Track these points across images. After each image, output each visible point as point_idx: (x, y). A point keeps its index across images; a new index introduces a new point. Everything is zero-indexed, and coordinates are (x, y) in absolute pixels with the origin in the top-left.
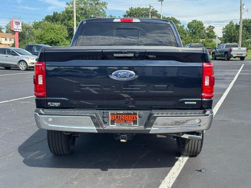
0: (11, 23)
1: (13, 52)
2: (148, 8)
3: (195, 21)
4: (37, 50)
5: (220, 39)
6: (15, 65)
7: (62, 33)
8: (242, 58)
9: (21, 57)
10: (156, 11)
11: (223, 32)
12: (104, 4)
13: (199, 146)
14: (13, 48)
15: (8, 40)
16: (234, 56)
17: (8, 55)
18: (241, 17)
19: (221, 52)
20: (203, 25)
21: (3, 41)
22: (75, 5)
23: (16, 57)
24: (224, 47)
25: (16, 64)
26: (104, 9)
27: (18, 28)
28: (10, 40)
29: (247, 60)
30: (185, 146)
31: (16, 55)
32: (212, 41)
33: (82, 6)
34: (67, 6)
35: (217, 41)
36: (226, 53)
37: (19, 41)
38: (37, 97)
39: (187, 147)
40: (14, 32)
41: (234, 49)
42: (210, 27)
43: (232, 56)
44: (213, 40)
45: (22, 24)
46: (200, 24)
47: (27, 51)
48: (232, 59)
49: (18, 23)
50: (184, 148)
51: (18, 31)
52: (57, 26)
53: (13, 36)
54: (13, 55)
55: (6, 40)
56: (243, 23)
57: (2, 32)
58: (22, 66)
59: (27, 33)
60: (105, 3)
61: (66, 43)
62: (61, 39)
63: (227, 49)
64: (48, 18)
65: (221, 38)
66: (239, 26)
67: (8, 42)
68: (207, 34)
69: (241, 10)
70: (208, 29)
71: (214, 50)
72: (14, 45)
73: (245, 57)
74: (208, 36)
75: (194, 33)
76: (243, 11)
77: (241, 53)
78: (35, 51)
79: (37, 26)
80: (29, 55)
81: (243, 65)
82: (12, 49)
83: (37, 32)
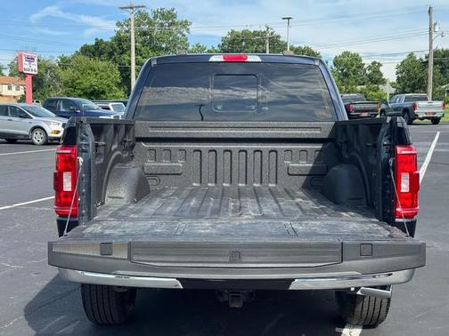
0: (19, 58)
1: (21, 111)
2: (263, 30)
3: (346, 54)
4: (64, 107)
5: (392, 85)
6: (25, 136)
7: (109, 77)
8: (435, 121)
9: (35, 121)
10: (278, 37)
11: (397, 73)
12: (185, 24)
13: (384, 309)
14: (22, 104)
15: (14, 88)
16: (420, 116)
17: (12, 118)
18: (431, 47)
19: (396, 109)
20: (360, 60)
21: (5, 90)
22: (132, 27)
23: (27, 120)
24: (401, 101)
25: (27, 133)
26: (185, 33)
27: (32, 68)
28: (18, 89)
29: (444, 124)
30: (355, 306)
31: (27, 117)
32: (378, 89)
33: (145, 28)
34: (118, 29)
35: (387, 90)
36: (406, 110)
37: (34, 91)
38: (60, 216)
39: (358, 308)
40: (23, 75)
41: (420, 103)
42: (374, 63)
43: (416, 116)
44: (381, 86)
45: (39, 60)
46: (356, 59)
47: (46, 110)
48: (416, 121)
49: (30, 59)
50: (353, 311)
51: (30, 72)
52: (101, 64)
53: (23, 82)
54: (20, 117)
55: (10, 88)
56: (434, 57)
57: (3, 75)
58: (38, 138)
59: (48, 77)
60: (186, 21)
61: (118, 94)
62: (108, 86)
63: (408, 105)
64: (86, 50)
65: (393, 83)
66: (427, 62)
67: (14, 92)
68: (369, 76)
69: (430, 34)
70: (370, 68)
71: (383, 106)
72: (23, 99)
73: (440, 118)
74: (371, 79)
75: (346, 75)
76: (434, 36)
77: (434, 111)
78: (62, 110)
79: (65, 63)
80: (50, 116)
81: (438, 133)
82: (20, 105)
83: (65, 75)
